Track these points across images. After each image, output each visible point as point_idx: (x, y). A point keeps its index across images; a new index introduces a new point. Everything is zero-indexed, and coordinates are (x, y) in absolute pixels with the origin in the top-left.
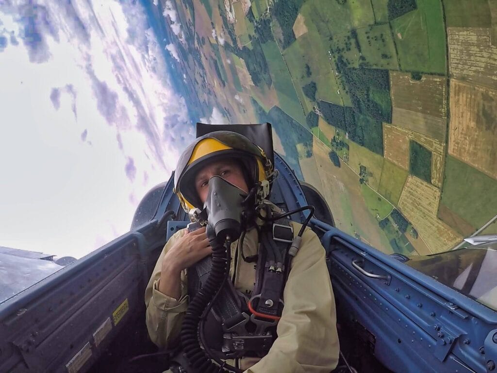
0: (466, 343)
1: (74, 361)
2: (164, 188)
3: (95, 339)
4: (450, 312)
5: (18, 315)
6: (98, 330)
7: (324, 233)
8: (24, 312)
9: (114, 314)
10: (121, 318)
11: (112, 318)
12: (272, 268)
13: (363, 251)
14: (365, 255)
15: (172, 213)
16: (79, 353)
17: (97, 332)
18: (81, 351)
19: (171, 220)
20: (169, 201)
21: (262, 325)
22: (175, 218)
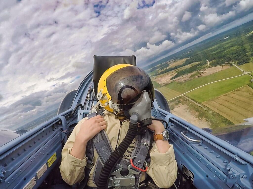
1: (26, 187)
3: (38, 175)
4: (236, 160)
6: (40, 170)
7: (165, 116)
9: (48, 161)
10: (52, 163)
11: (47, 164)
13: (187, 126)
14: (188, 129)
15: (81, 105)
16: (29, 183)
17: (39, 171)
18: (30, 182)
19: (80, 109)
20: (79, 98)
21: (132, 172)
22: (82, 108)
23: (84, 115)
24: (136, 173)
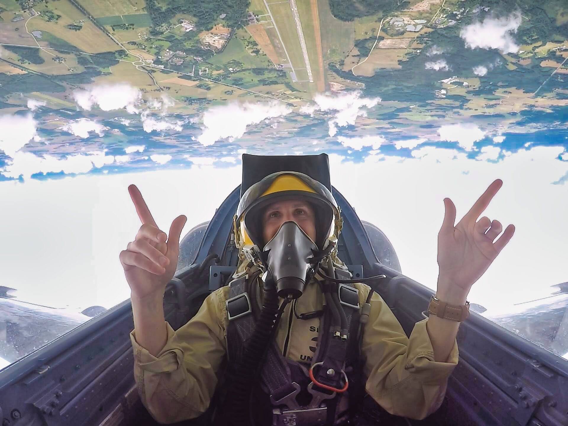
0: (551, 406)
2: (207, 228)
3: (128, 401)
4: (534, 370)
5: (41, 373)
6: (131, 390)
8: (47, 369)
12: (338, 334)
15: (216, 256)
16: (109, 417)
17: (129, 392)
18: (111, 414)
19: (215, 265)
20: (212, 243)
21: (319, 396)
22: (219, 262)
23: (223, 276)
24: (326, 396)
